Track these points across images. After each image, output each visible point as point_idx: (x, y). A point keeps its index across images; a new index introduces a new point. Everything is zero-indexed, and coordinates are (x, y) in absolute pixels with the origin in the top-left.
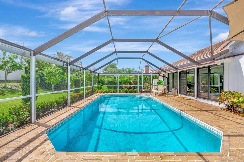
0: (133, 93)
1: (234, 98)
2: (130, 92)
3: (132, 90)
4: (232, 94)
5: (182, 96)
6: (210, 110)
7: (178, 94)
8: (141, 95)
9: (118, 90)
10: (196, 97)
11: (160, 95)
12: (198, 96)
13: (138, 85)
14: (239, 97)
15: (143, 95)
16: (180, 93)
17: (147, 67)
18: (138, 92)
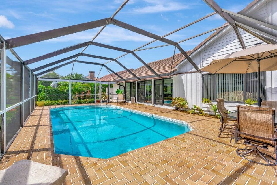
0: (88, 103)
1: (181, 101)
2: (84, 103)
3: (87, 100)
4: (179, 99)
5: (140, 103)
6: (168, 112)
7: (136, 102)
8: (100, 105)
9: (70, 100)
10: (153, 104)
11: (120, 104)
12: (155, 103)
13: (95, 94)
14: (183, 101)
15: (103, 105)
16: (138, 101)
17: (92, 74)
18: (95, 102)
